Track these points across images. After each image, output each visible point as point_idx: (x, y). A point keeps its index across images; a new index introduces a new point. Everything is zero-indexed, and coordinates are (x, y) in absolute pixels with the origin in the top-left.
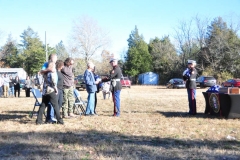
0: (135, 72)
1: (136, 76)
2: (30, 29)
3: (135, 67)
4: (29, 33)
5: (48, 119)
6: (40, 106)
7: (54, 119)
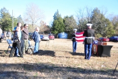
0: (56, 32)
1: (57, 34)
2: (4, 8)
3: (57, 30)
4: (4, 10)
5: (16, 55)
6: (12, 48)
7: (18, 55)
